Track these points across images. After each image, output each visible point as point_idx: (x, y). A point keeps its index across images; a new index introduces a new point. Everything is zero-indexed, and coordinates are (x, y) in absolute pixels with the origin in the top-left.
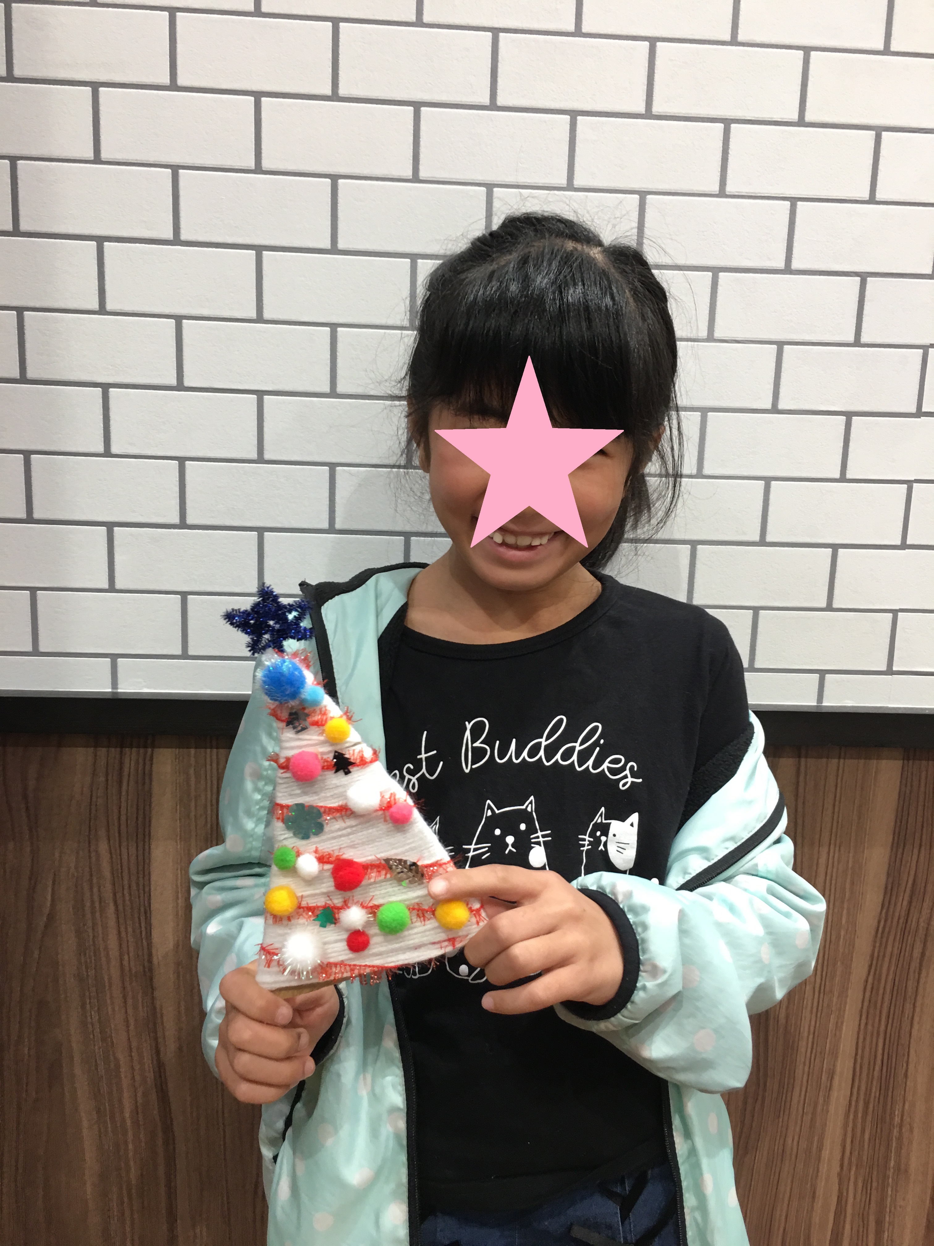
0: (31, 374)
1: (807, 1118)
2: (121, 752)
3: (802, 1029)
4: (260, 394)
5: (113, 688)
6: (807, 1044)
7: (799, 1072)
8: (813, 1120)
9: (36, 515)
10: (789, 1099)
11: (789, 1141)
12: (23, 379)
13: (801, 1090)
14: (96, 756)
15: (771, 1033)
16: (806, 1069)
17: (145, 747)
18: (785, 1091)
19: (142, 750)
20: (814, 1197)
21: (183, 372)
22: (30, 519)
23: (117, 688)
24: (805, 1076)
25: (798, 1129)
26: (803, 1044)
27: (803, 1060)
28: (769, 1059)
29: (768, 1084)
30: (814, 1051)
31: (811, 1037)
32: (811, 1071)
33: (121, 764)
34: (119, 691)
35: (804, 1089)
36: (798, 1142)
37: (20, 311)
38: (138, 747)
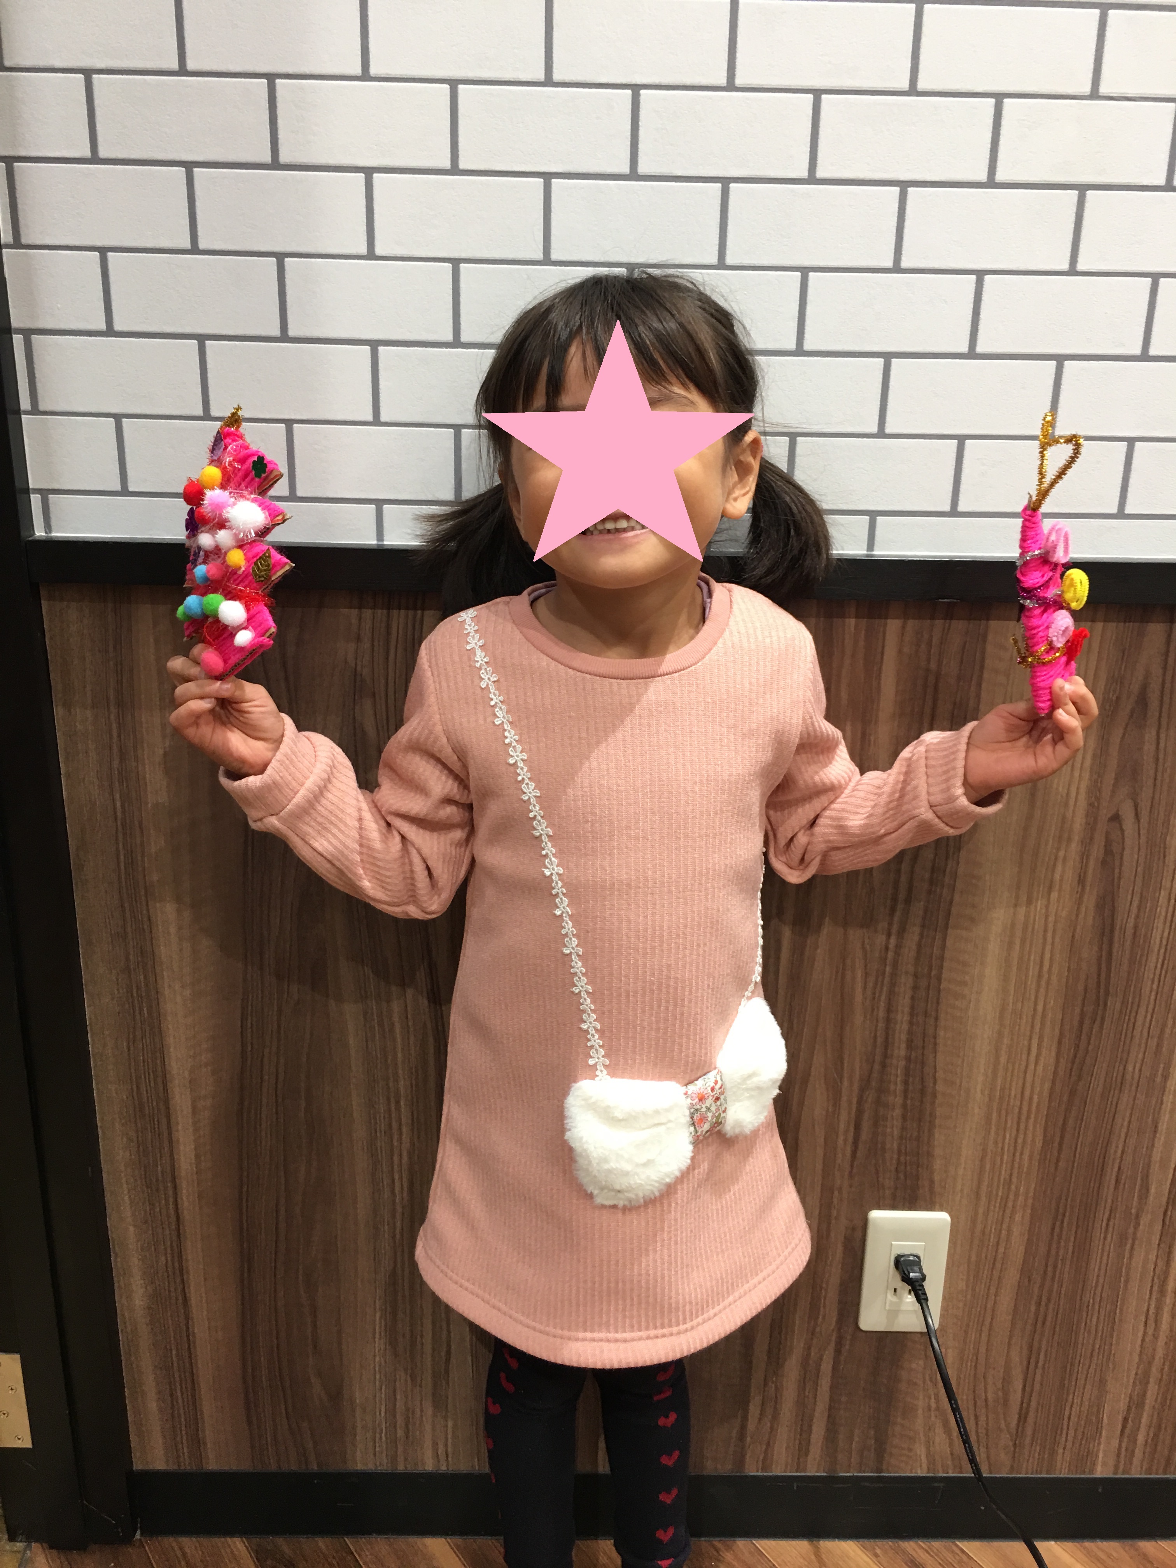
0: (285, 157)
1: (1153, 1043)
2: (388, 614)
3: (1152, 942)
4: (547, 177)
5: (378, 540)
6: (1157, 959)
7: (1146, 991)
8: (1159, 1046)
9: (292, 333)
10: (1132, 1020)
11: (1130, 1068)
12: (275, 164)
13: (1147, 1012)
14: (360, 619)
15: (1116, 945)
16: (1155, 987)
17: (415, 609)
18: (1128, 1012)
19: (411, 613)
20: (1155, 1132)
21: (458, 151)
22: (284, 337)
23: (382, 540)
24: (1153, 994)
25: (1141, 1056)
26: (1153, 958)
27: (1151, 976)
28: (1112, 975)
29: (1109, 1004)
30: (1165, 967)
31: (1162, 951)
32: (1160, 989)
33: (388, 627)
34: (385, 543)
35: (1150, 1010)
36: (1140, 1070)
37: (271, 78)
38: (407, 608)
